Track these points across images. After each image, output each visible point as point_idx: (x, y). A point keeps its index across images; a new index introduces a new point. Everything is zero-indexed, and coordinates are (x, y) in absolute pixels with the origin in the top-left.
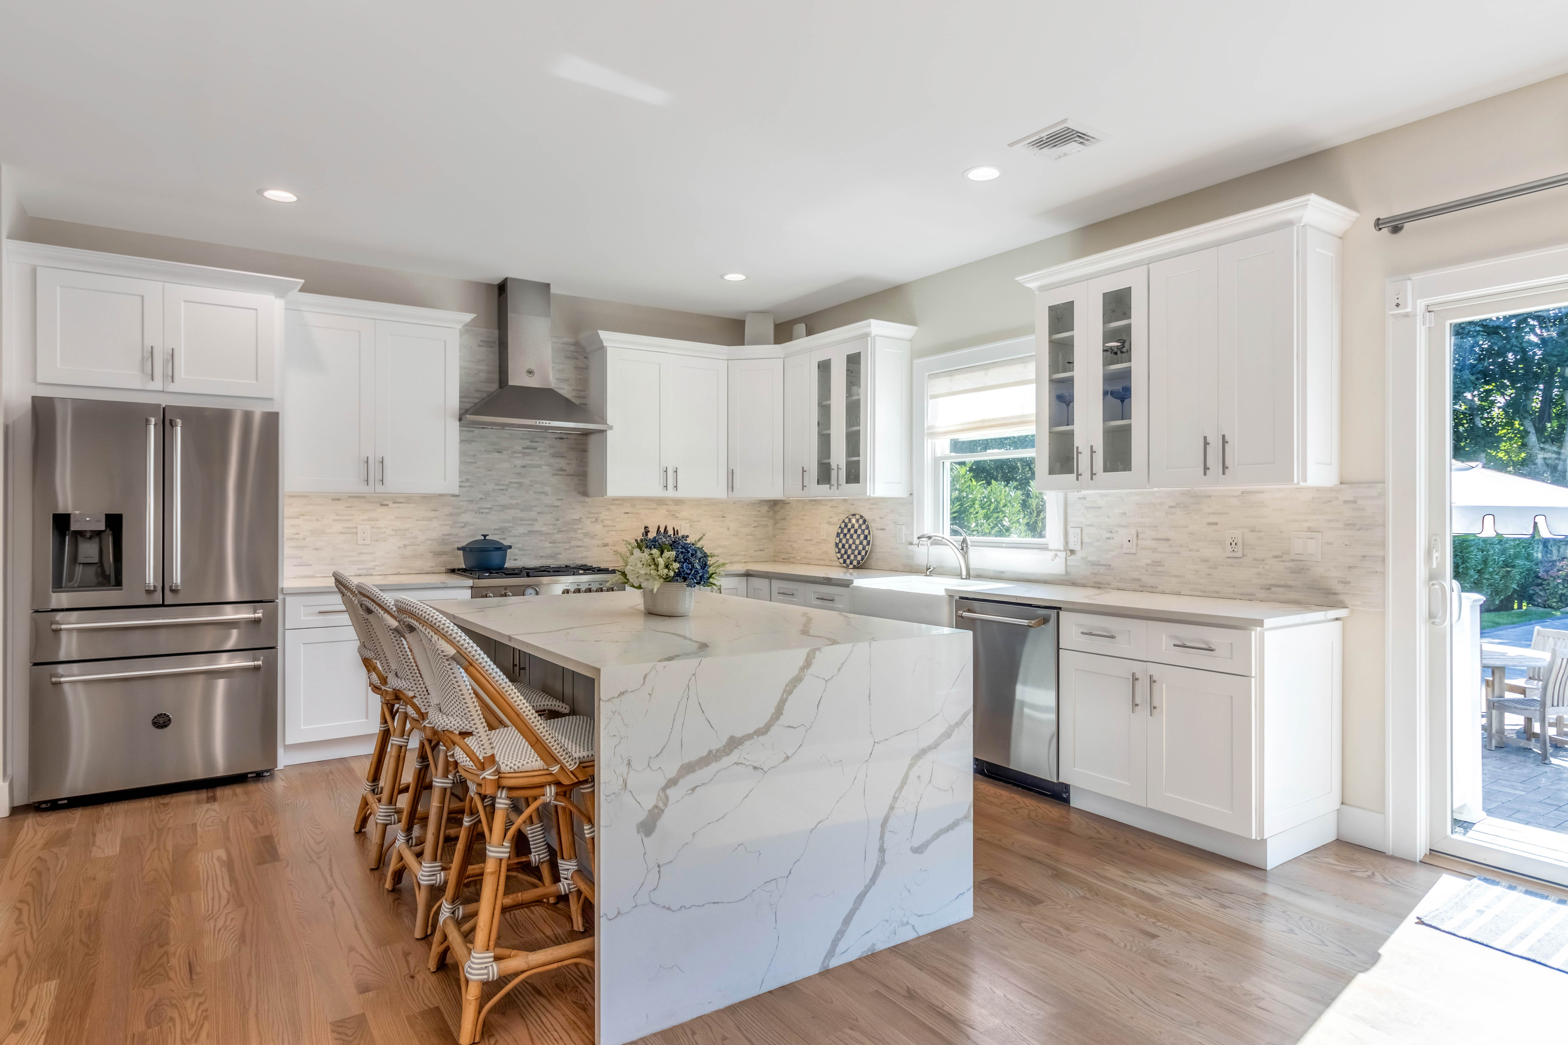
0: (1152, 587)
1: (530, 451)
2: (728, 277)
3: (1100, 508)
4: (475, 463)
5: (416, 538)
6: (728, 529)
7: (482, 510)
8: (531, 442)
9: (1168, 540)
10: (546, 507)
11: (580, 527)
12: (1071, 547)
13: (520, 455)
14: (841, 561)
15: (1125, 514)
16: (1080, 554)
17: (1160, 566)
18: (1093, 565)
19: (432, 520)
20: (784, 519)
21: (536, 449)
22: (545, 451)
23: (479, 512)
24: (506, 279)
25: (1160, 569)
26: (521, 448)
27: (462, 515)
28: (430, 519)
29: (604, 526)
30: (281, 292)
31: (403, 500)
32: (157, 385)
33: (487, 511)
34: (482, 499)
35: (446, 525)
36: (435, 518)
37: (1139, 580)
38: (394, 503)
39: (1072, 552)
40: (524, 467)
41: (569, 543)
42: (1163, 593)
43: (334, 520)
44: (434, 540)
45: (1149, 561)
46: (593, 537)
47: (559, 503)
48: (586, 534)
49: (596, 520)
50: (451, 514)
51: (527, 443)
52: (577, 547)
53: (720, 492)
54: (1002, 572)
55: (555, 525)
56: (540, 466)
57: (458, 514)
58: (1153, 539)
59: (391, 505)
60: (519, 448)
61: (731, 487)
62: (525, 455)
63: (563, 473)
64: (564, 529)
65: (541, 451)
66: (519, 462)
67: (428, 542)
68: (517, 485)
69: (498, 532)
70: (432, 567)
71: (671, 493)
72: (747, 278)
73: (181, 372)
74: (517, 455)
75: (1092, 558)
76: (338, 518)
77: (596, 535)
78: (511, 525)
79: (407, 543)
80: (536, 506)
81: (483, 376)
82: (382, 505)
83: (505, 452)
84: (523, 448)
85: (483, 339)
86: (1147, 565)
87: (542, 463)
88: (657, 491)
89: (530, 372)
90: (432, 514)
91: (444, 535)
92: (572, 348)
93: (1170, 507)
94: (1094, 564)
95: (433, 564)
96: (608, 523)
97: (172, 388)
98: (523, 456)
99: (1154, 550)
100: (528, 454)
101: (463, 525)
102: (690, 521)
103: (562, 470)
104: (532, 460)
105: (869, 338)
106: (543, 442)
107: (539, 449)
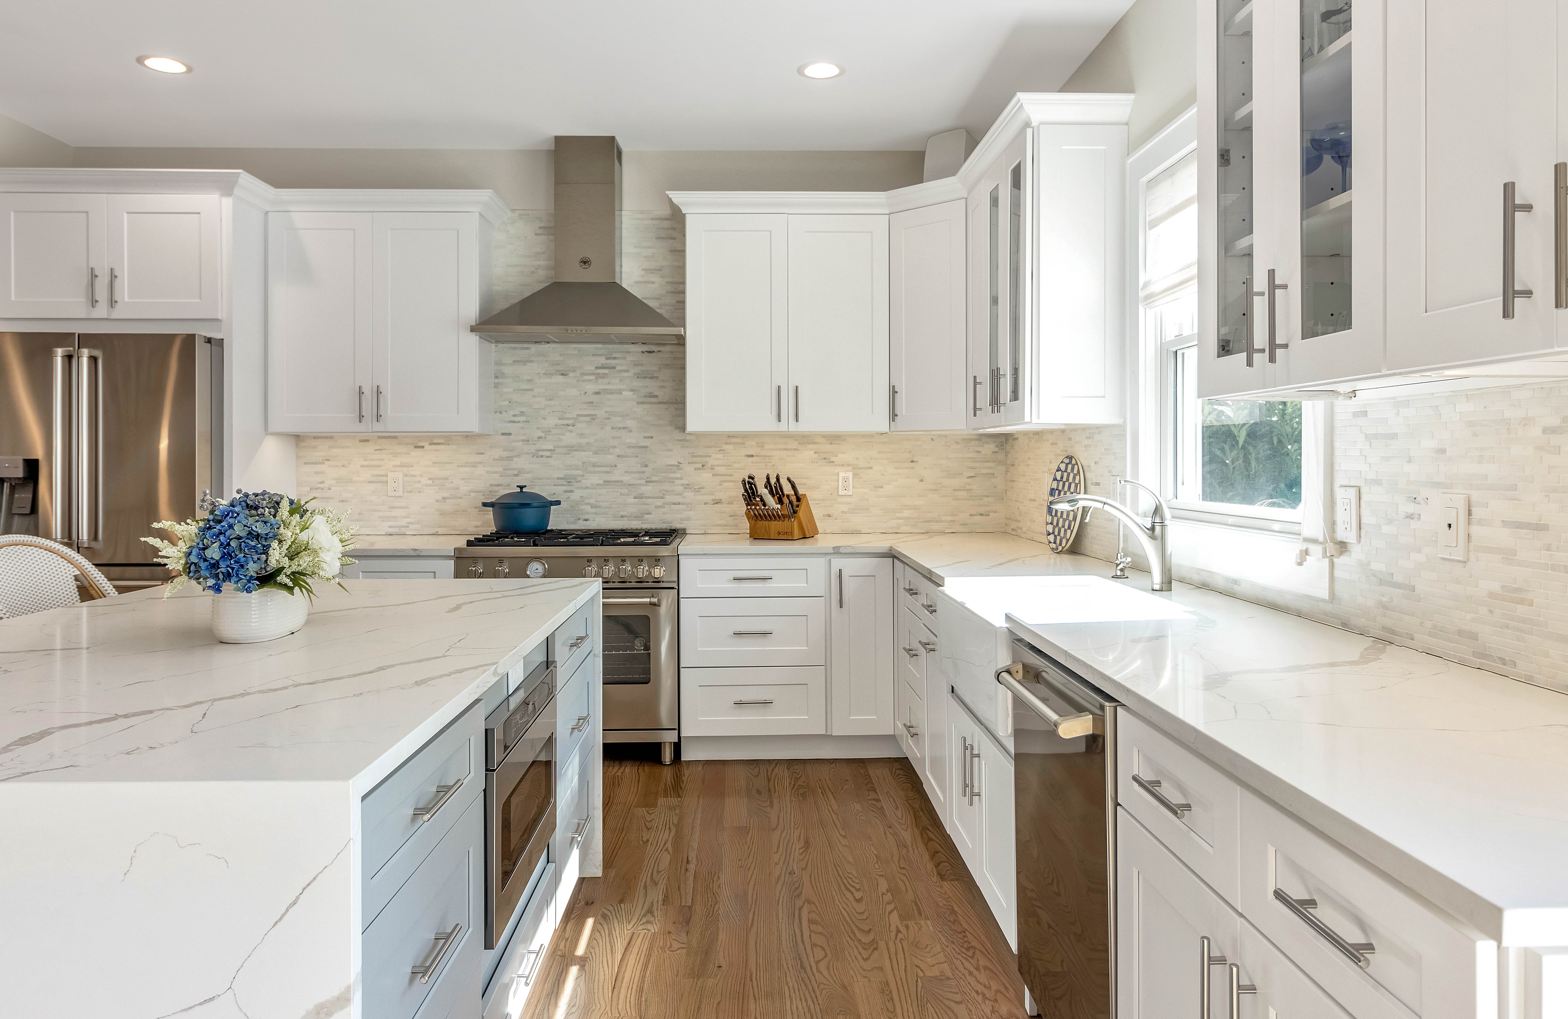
0: (1503, 661)
1: (606, 371)
2: (810, 72)
3: (1394, 436)
4: (532, 390)
5: (458, 489)
6: (922, 481)
7: (541, 453)
8: (607, 359)
9: (1540, 528)
10: (629, 447)
11: (678, 475)
12: (1341, 535)
13: (593, 377)
14: (1051, 538)
15: (1443, 451)
16: (1357, 553)
17: (1521, 602)
18: (1381, 582)
19: (477, 467)
20: (1013, 465)
21: (614, 368)
22: (627, 371)
23: (537, 455)
25: (1521, 610)
26: (593, 368)
27: (515, 459)
28: (474, 465)
29: (713, 475)
30: (227, 188)
31: (442, 441)
32: (101, 311)
33: (548, 453)
34: (541, 437)
35: (495, 472)
36: (481, 463)
37: (1474, 636)
38: (430, 444)
39: (1342, 547)
40: (597, 393)
41: (663, 498)
42: (1529, 681)
43: (362, 466)
44: (480, 492)
45: (1496, 587)
46: (698, 490)
47: (647, 443)
48: (687, 486)
49: (703, 466)
50: (501, 459)
51: (602, 360)
52: (674, 504)
53: (881, 423)
54: (1235, 582)
55: (643, 472)
56: (620, 392)
57: (510, 458)
58: (1505, 523)
59: (427, 447)
60: (591, 368)
61: (893, 416)
62: (599, 376)
63: (654, 400)
64: (654, 478)
65: (621, 371)
66: (591, 387)
67: (473, 495)
68: (587, 419)
69: (561, 482)
70: (477, 527)
71: (788, 425)
73: (126, 294)
74: (586, 377)
75: (1378, 566)
76: (366, 463)
77: (703, 488)
78: (580, 472)
79: (446, 495)
80: (614, 447)
81: (542, 273)
82: (415, 447)
83: (571, 374)
84: (597, 368)
85: (542, 225)
86: (1492, 595)
87: (622, 387)
88: (766, 423)
89: (585, 262)
90: (479, 458)
91: (492, 485)
93: (1545, 431)
94: (1385, 581)
95: (479, 523)
96: (722, 470)
97: (117, 314)
98: (596, 379)
99: (1509, 555)
100: (604, 376)
101: (516, 472)
102: (853, 468)
103: (651, 395)
104: (609, 383)
105: (1029, 131)
106: (624, 358)
107: (618, 368)
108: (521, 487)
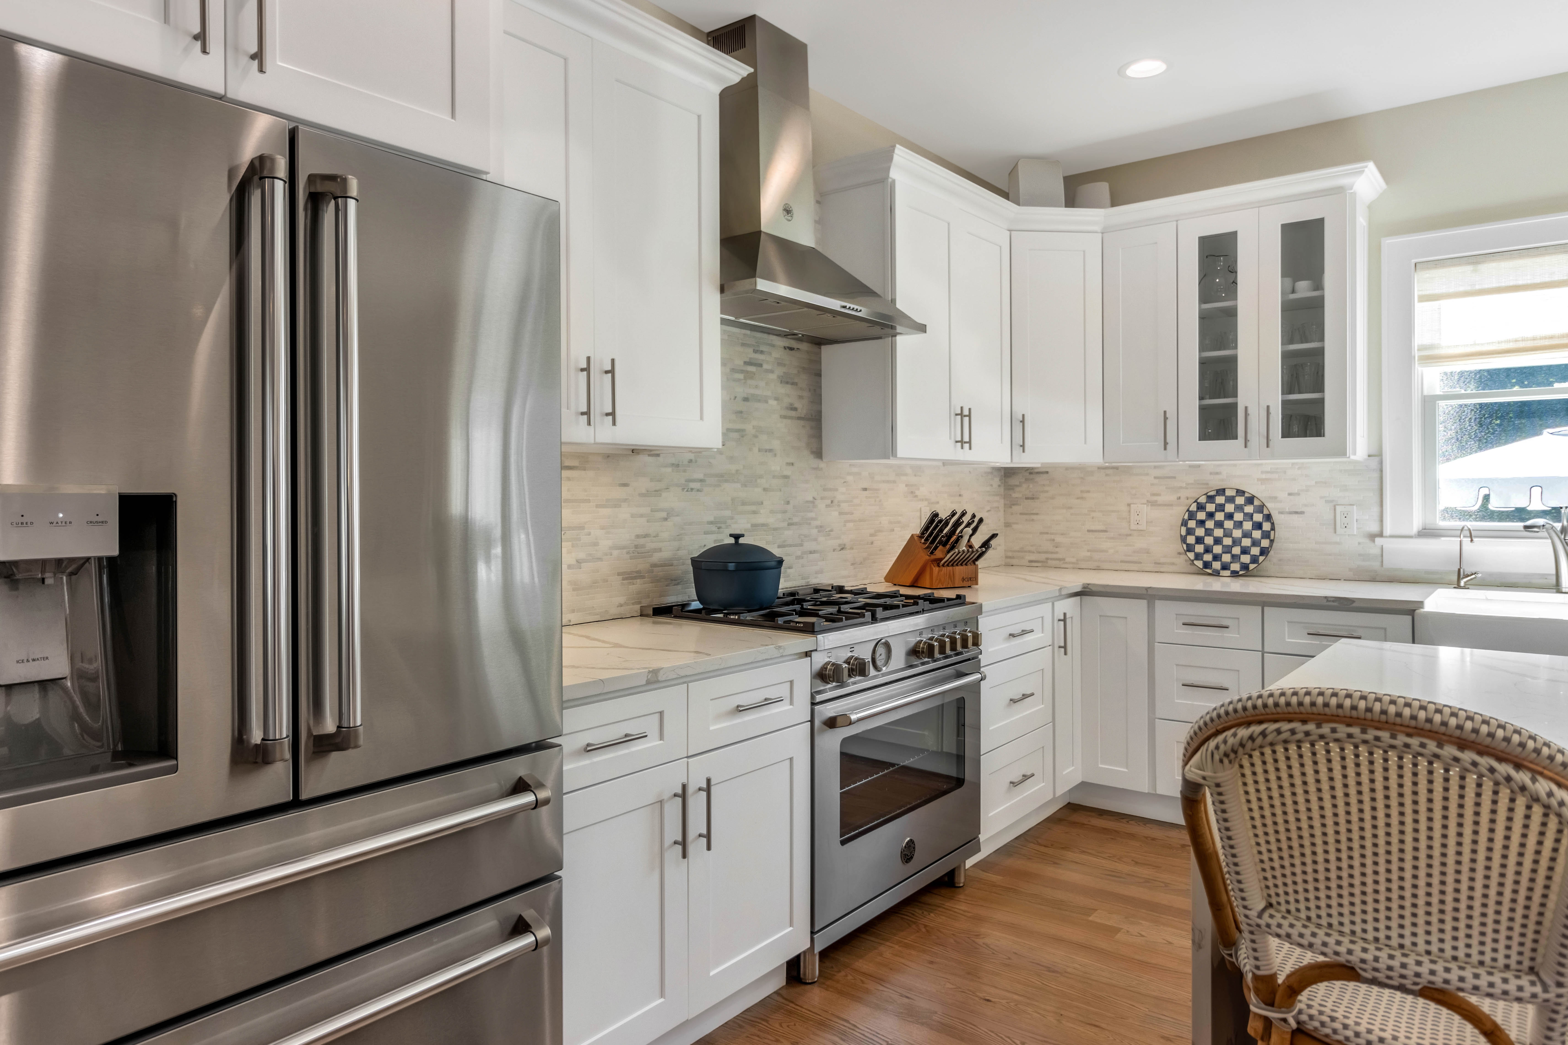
1: (752, 369)
2: (1132, 68)
5: (596, 544)
8: (755, 351)
10: (774, 477)
11: (812, 515)
19: (620, 506)
21: (761, 365)
22: (772, 372)
24: (753, 18)
26: (742, 363)
27: (664, 494)
28: (616, 504)
29: (841, 513)
32: (213, 70)
34: (690, 461)
35: (641, 516)
36: (625, 500)
40: (746, 399)
41: (801, 545)
44: (624, 548)
46: (829, 533)
47: (788, 471)
48: (820, 530)
49: (832, 502)
50: (646, 494)
52: (811, 552)
56: (765, 400)
57: (657, 492)
62: (747, 376)
63: (791, 414)
64: (796, 520)
65: (767, 371)
67: (616, 553)
70: (621, 605)
71: (964, 453)
73: (275, 47)
77: (832, 531)
79: (582, 555)
80: (761, 477)
84: (746, 363)
87: (769, 393)
90: (619, 493)
91: (638, 536)
95: (622, 600)
96: (845, 507)
97: (250, 89)
98: (745, 378)
100: (751, 376)
101: (664, 514)
102: (929, 503)
103: (792, 408)
104: (757, 387)
106: (770, 354)
107: (765, 366)
108: (737, 537)
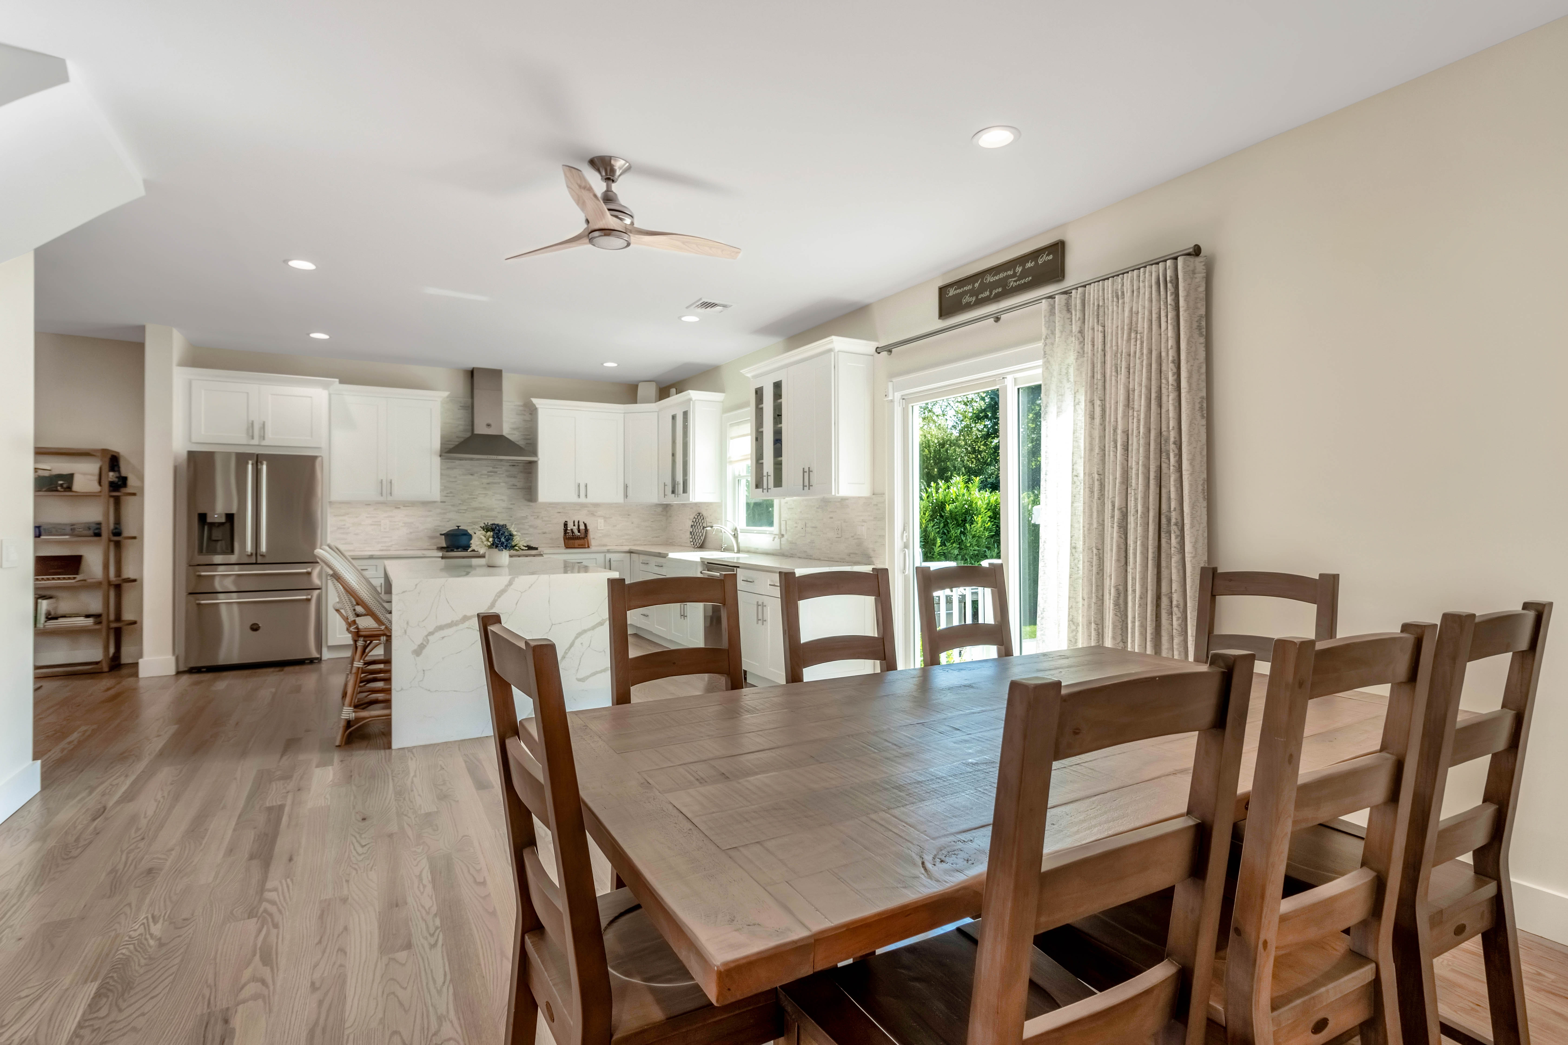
1: (493, 474)
2: (605, 365)
3: (793, 508)
4: (456, 481)
5: (418, 528)
6: (632, 523)
7: (461, 511)
9: (816, 527)
10: (503, 508)
11: (526, 521)
12: (783, 533)
13: (486, 476)
14: (692, 543)
15: (801, 512)
16: (786, 537)
17: (813, 543)
18: (790, 543)
20: (670, 516)
22: (502, 474)
23: (458, 512)
24: (473, 368)
25: (813, 545)
28: (427, 517)
29: (543, 521)
30: (326, 386)
31: (410, 505)
32: (256, 441)
33: (464, 511)
34: (460, 504)
35: (437, 520)
36: (430, 516)
37: (806, 552)
38: (404, 506)
39: (783, 535)
40: (488, 484)
43: (367, 517)
44: (429, 529)
45: (809, 541)
46: (536, 528)
47: (512, 506)
48: (531, 526)
49: (538, 517)
50: (440, 514)
51: (491, 469)
52: (525, 534)
53: (620, 499)
54: (757, 549)
55: (510, 520)
56: (499, 483)
57: (445, 513)
58: (811, 527)
59: (402, 508)
60: (485, 472)
61: (626, 496)
62: (489, 476)
63: (515, 487)
65: (500, 474)
66: (485, 481)
67: (426, 531)
68: (483, 495)
69: (471, 524)
70: (425, 546)
71: (583, 500)
72: (618, 365)
73: (269, 434)
74: (483, 476)
75: (790, 539)
76: (369, 516)
78: (479, 520)
79: (412, 531)
80: (496, 508)
81: (461, 428)
82: (396, 508)
83: (476, 475)
84: (488, 472)
85: (462, 405)
86: (809, 543)
87: (501, 481)
88: (573, 499)
89: (489, 425)
90: (429, 513)
91: (436, 526)
92: (521, 408)
93: (817, 508)
95: (429, 544)
96: (546, 519)
97: (264, 443)
99: (812, 534)
100: (491, 476)
101: (448, 520)
102: (607, 518)
103: (514, 485)
104: (494, 479)
105: (691, 402)
106: (502, 468)
107: (498, 472)
108: (458, 527)
